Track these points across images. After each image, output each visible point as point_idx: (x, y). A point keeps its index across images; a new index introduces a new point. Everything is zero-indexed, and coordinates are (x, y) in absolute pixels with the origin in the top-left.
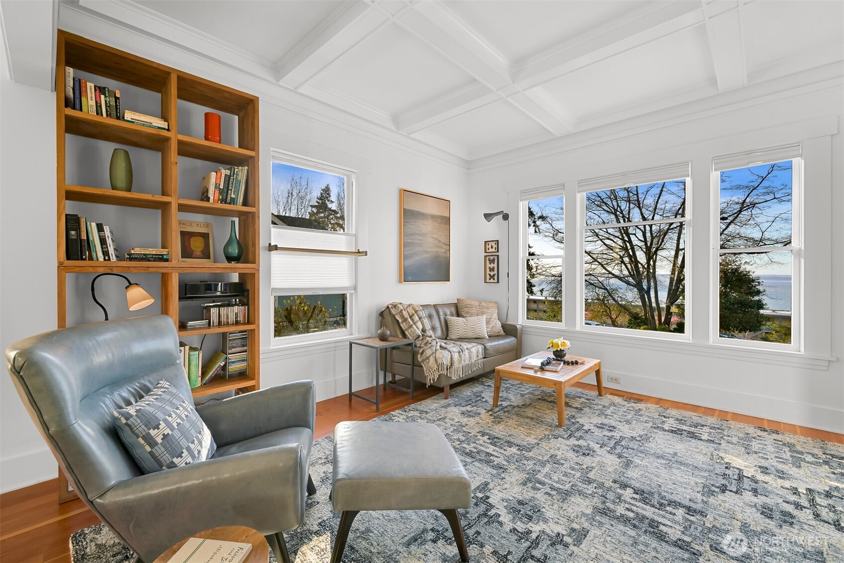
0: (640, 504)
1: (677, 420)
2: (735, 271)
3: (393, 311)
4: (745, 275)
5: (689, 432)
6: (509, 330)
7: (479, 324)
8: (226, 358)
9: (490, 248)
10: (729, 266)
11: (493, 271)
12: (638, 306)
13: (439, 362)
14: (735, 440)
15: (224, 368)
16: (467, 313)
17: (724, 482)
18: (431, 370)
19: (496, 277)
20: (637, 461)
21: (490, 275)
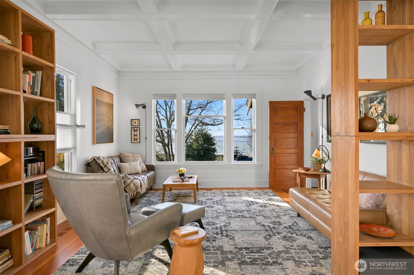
0: (236, 213)
1: (227, 193)
2: (206, 134)
3: (98, 161)
4: (209, 136)
5: (233, 195)
6: (150, 168)
7: (137, 165)
8: (34, 197)
9: (134, 123)
10: (203, 131)
11: (137, 136)
12: (162, 154)
13: (136, 185)
14: (245, 194)
15: (32, 203)
16: (127, 160)
17: (249, 203)
18: (132, 190)
19: (138, 140)
20: (227, 205)
21: (134, 139)
